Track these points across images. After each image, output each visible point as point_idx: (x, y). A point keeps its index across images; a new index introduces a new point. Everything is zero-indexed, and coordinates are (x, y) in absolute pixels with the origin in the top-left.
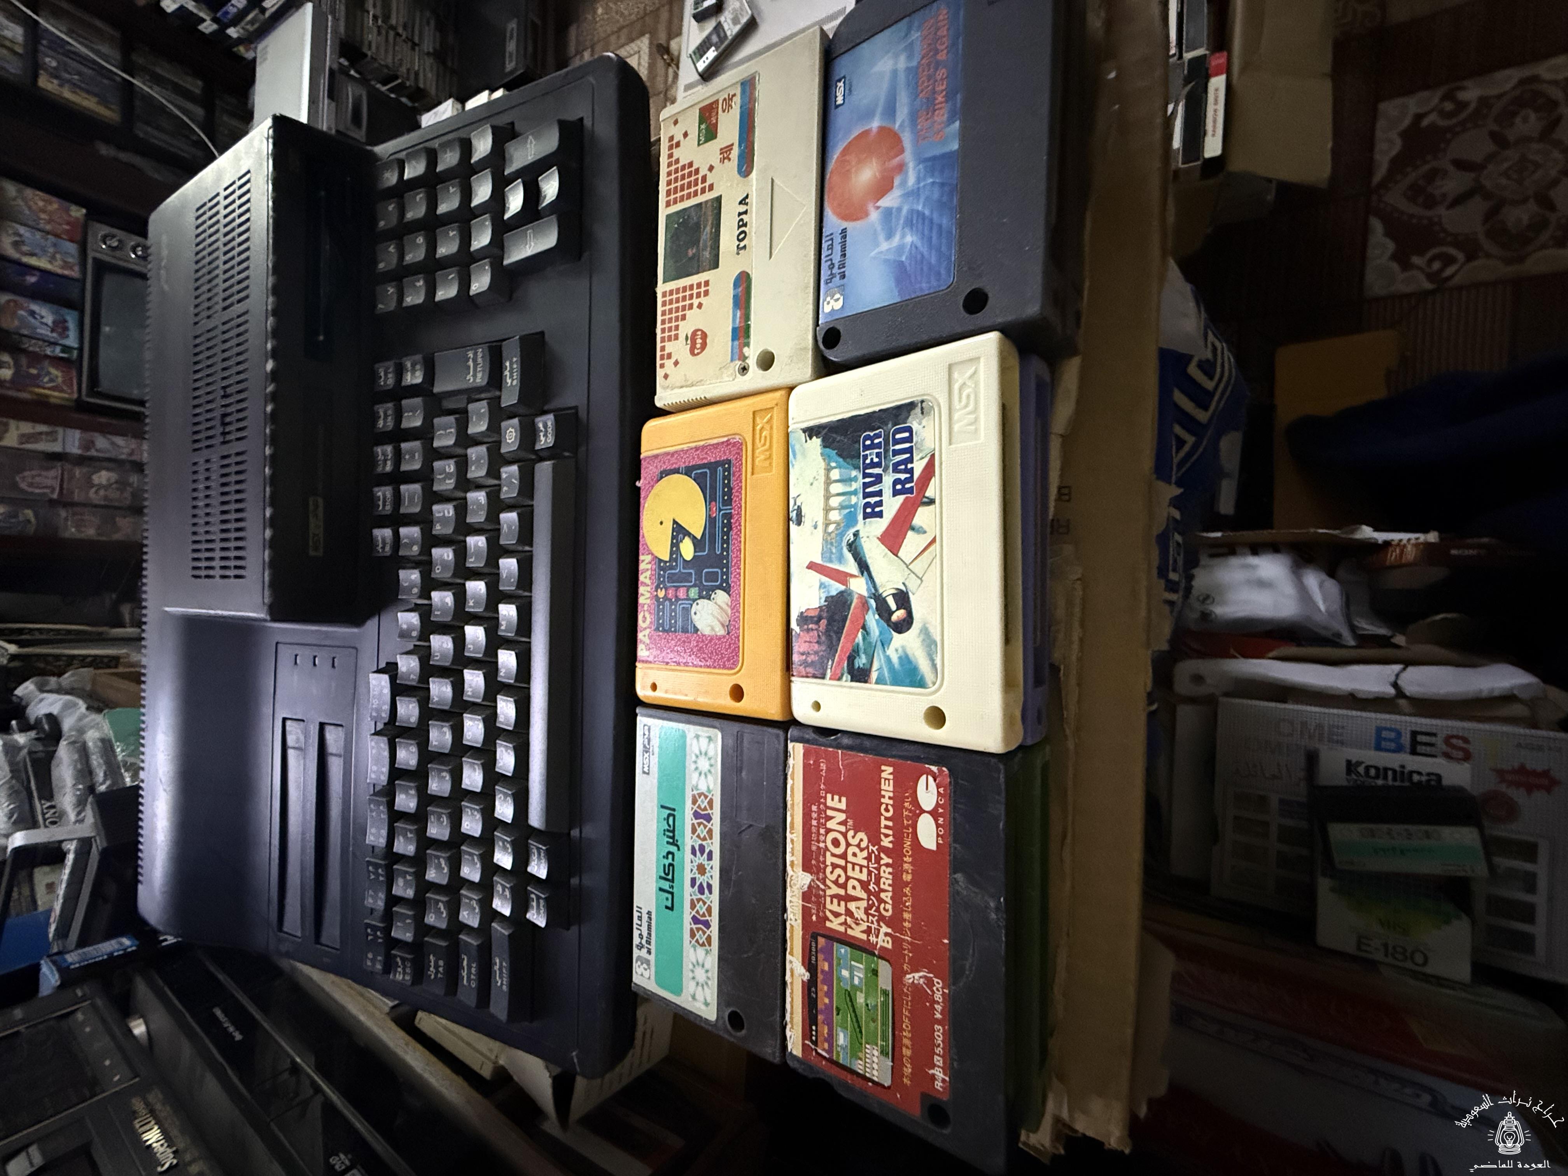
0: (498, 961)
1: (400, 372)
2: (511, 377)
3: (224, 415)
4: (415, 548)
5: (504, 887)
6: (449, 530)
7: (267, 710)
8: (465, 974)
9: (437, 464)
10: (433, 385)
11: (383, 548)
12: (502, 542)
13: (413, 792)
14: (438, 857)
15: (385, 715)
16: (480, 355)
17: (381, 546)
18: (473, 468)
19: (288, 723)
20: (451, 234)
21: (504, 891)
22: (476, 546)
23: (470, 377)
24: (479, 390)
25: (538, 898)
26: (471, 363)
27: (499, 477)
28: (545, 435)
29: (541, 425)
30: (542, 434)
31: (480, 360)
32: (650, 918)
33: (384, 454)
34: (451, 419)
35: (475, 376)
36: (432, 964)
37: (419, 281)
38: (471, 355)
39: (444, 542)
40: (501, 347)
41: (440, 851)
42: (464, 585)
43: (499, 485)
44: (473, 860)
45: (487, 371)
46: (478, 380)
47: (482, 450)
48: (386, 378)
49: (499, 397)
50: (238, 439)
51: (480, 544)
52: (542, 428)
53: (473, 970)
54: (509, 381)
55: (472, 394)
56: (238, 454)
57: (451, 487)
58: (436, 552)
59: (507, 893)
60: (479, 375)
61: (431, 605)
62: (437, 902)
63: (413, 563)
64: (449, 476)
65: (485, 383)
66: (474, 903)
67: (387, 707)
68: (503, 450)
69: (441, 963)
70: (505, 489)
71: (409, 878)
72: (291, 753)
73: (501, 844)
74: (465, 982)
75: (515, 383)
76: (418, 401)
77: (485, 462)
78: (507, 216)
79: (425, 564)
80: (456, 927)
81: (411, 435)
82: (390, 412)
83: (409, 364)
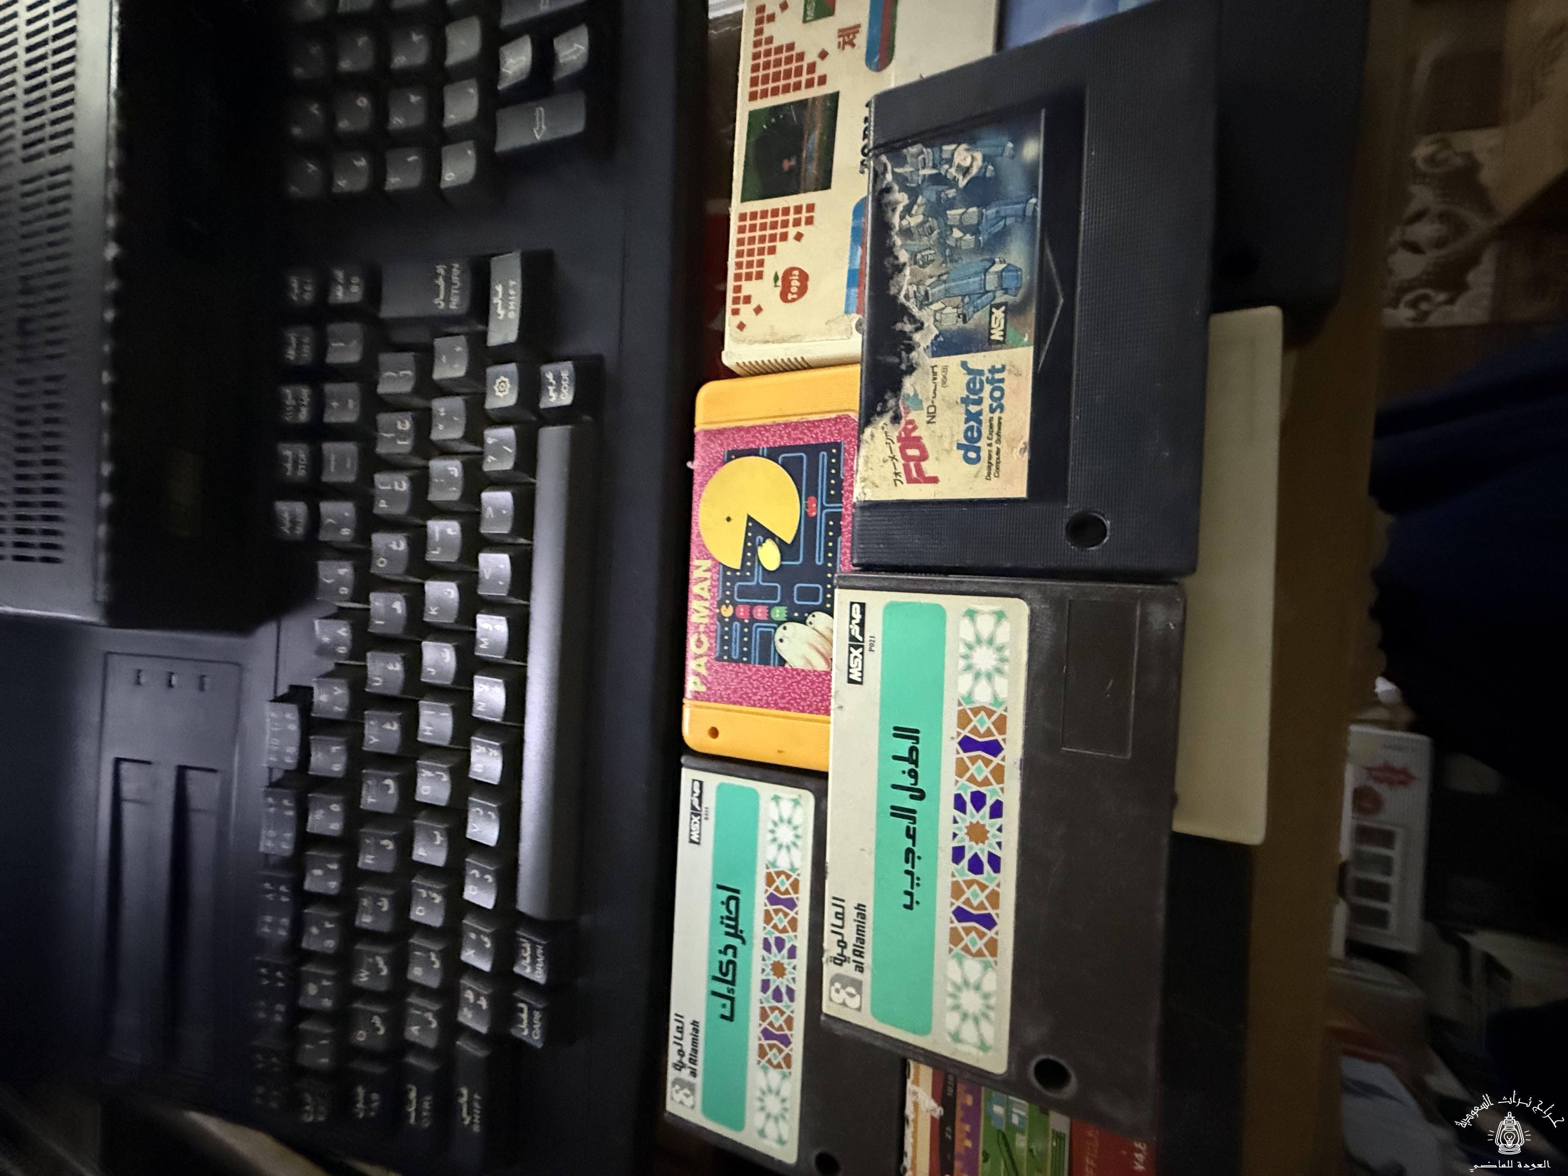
0: (465, 1092)
1: (324, 287)
2: (506, 307)
3: (23, 321)
4: (346, 532)
5: (477, 996)
6: (401, 509)
7: (88, 746)
8: (412, 1110)
9: (383, 418)
10: (378, 307)
11: (292, 528)
12: (483, 530)
13: (334, 867)
14: (373, 955)
15: (290, 760)
16: (456, 272)
17: (288, 524)
18: (441, 427)
19: (124, 766)
20: (413, 99)
22: (443, 533)
23: (439, 302)
24: (454, 319)
25: (531, 1009)
26: (441, 282)
27: (480, 441)
28: (558, 390)
29: (550, 376)
30: (551, 388)
32: (696, 1030)
33: (297, 398)
34: (408, 357)
35: (447, 300)
36: (361, 1098)
37: (358, 159)
38: (441, 270)
39: (391, 525)
40: (488, 264)
41: (377, 946)
42: (423, 585)
43: (481, 453)
44: (429, 956)
45: (468, 293)
46: (453, 306)
47: (457, 403)
48: (303, 291)
49: (485, 332)
50: (49, 357)
51: (450, 531)
52: (551, 380)
53: (426, 1105)
54: (501, 312)
55: (441, 325)
56: (48, 379)
57: (408, 450)
58: (379, 540)
59: (484, 1003)
60: (455, 300)
61: (369, 610)
62: (371, 1014)
63: (341, 552)
64: (402, 435)
65: (464, 309)
66: (430, 1016)
67: (292, 750)
68: (490, 404)
69: (375, 1096)
70: (490, 458)
71: (325, 983)
72: (127, 807)
73: (473, 937)
74: (412, 1120)
75: (511, 315)
76: (354, 328)
77: (460, 419)
78: (501, 85)
79: (360, 555)
80: (399, 1046)
81: (342, 373)
82: (306, 340)
83: (340, 275)
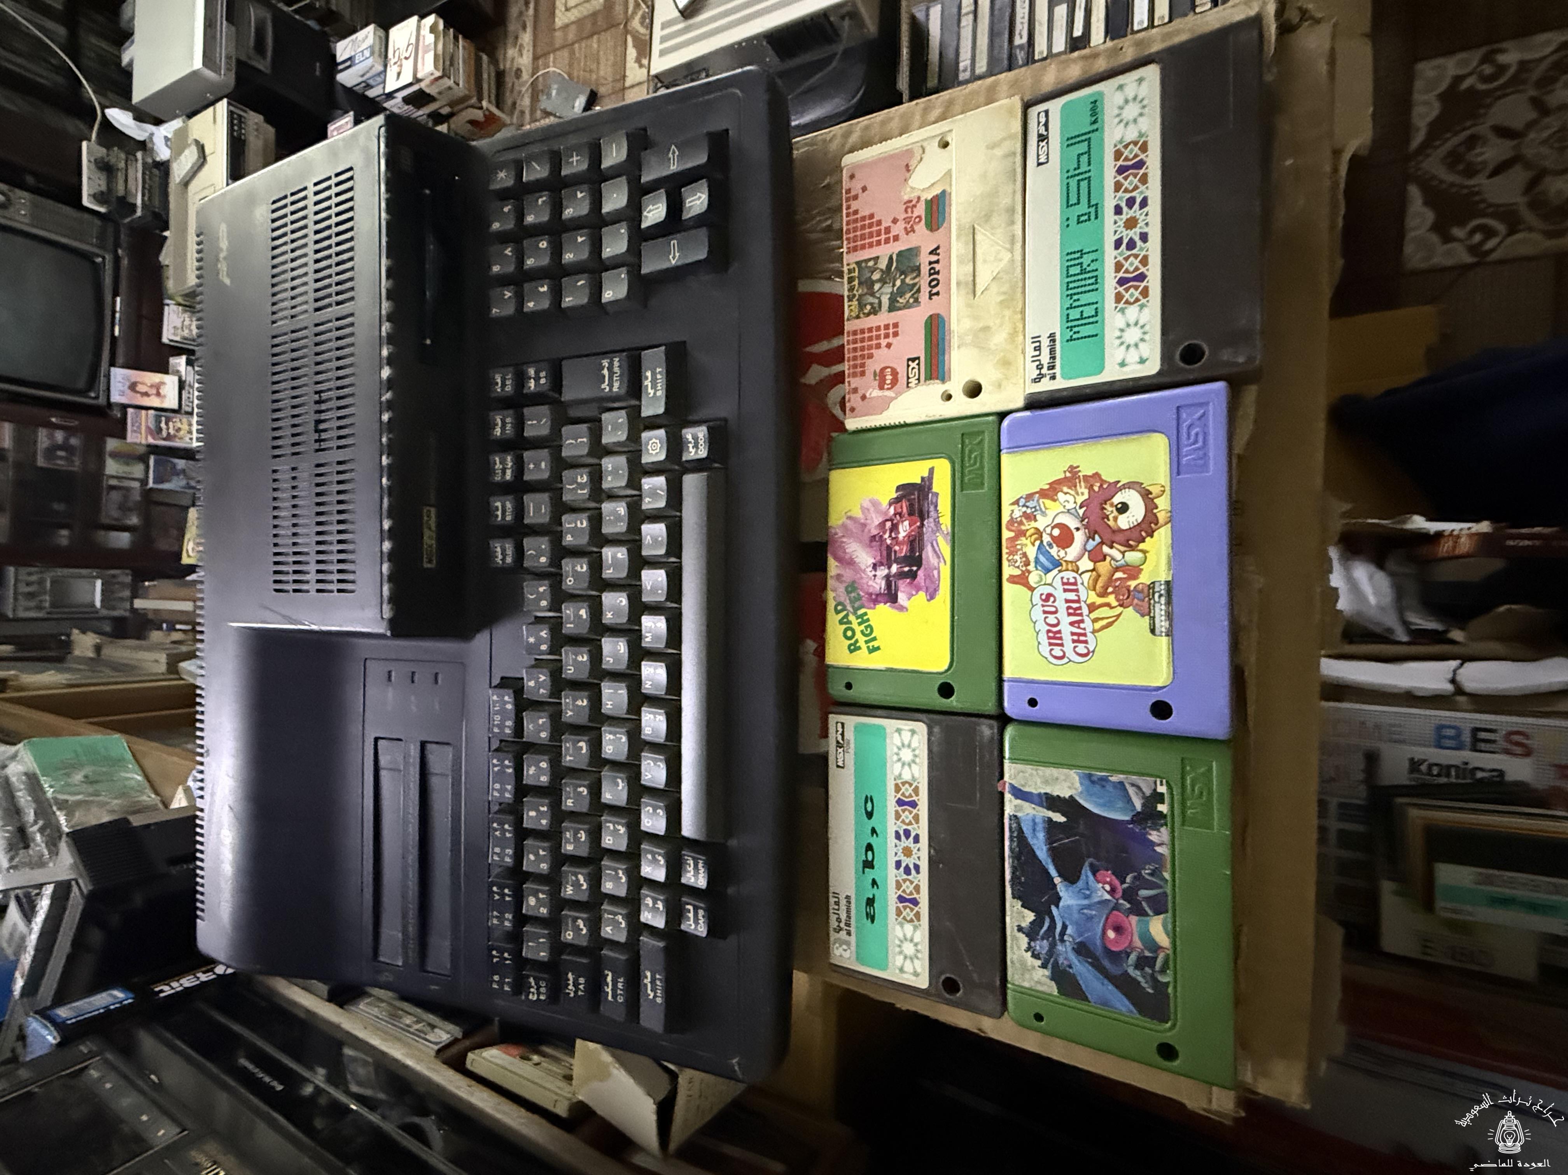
0: (648, 974)
1: (521, 380)
2: (654, 387)
3: (318, 422)
4: (543, 560)
5: (655, 901)
6: (584, 540)
7: (355, 729)
8: (609, 990)
9: (566, 474)
10: (560, 394)
11: (503, 560)
12: (644, 553)
13: (545, 809)
14: (576, 874)
15: (508, 731)
16: (616, 364)
17: (500, 557)
18: (609, 478)
19: (381, 743)
20: (580, 239)
21: (655, 903)
22: (614, 557)
23: (605, 386)
24: (616, 398)
25: (696, 908)
26: (605, 372)
27: (639, 488)
28: (696, 446)
29: (689, 437)
30: (691, 446)
31: (616, 369)
33: (503, 463)
34: (584, 427)
35: (611, 385)
36: (571, 982)
37: (543, 286)
38: (605, 363)
39: (576, 553)
40: (640, 356)
41: (578, 867)
42: (600, 597)
43: (640, 496)
44: (617, 874)
45: (626, 380)
46: (615, 389)
47: (622, 460)
48: (504, 385)
49: (640, 407)
50: (339, 447)
51: (619, 555)
52: (690, 439)
53: (620, 986)
54: (651, 392)
55: (607, 404)
56: (339, 463)
57: (585, 497)
58: (567, 565)
59: (660, 905)
60: (616, 385)
61: (561, 617)
62: (575, 919)
63: (540, 575)
64: (581, 486)
65: (623, 391)
66: (620, 918)
67: (509, 723)
68: (645, 459)
69: (582, 980)
70: (647, 500)
71: (541, 896)
72: (383, 773)
73: (650, 856)
74: (610, 998)
75: (659, 393)
76: (545, 409)
77: (624, 472)
78: (643, 226)
79: (554, 577)
80: (597, 942)
81: (536, 444)
82: (508, 420)
83: (532, 372)
